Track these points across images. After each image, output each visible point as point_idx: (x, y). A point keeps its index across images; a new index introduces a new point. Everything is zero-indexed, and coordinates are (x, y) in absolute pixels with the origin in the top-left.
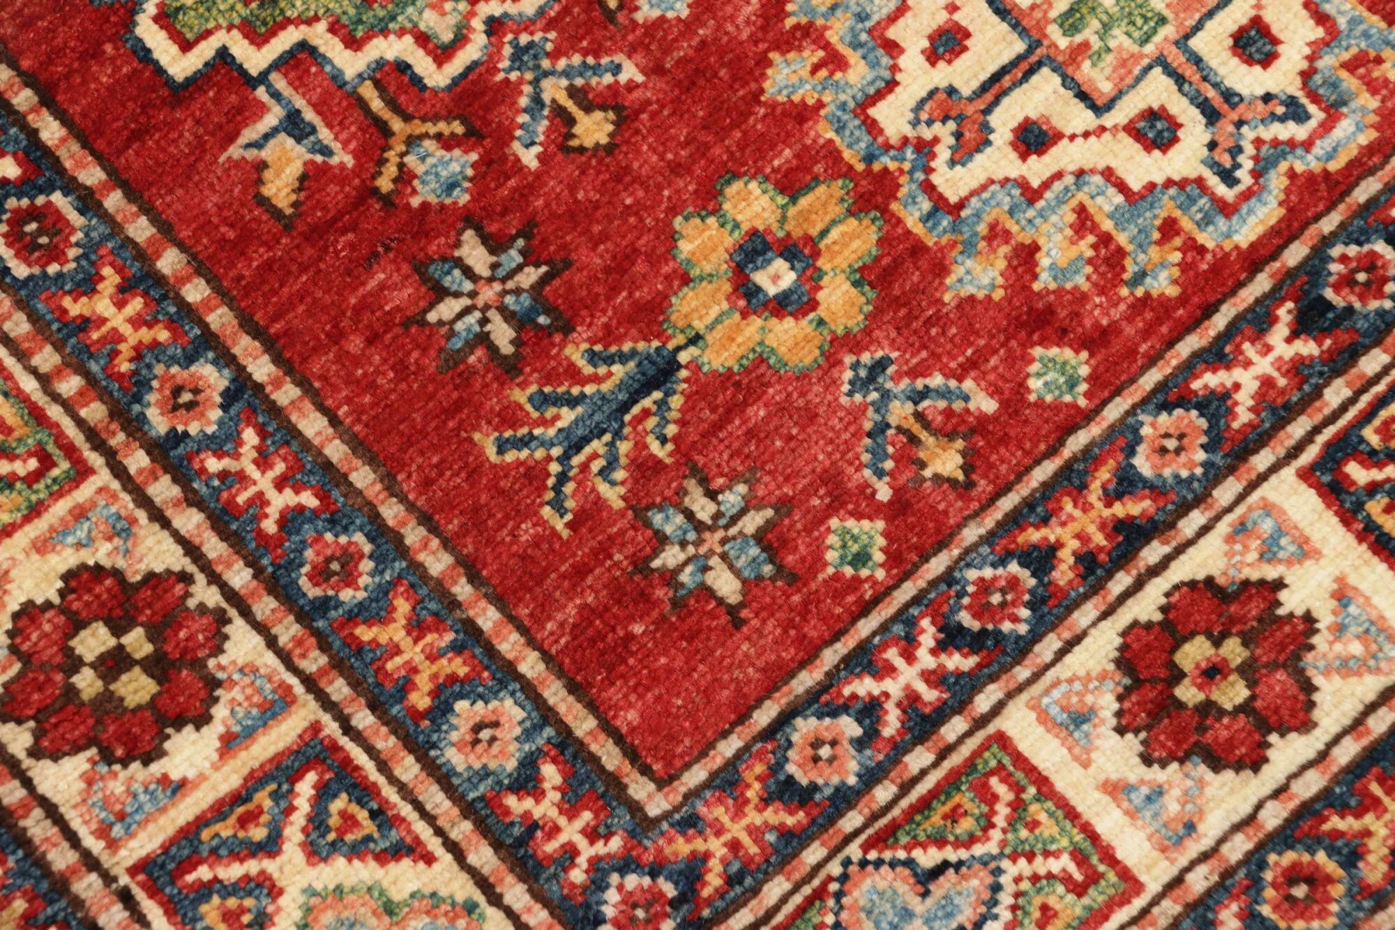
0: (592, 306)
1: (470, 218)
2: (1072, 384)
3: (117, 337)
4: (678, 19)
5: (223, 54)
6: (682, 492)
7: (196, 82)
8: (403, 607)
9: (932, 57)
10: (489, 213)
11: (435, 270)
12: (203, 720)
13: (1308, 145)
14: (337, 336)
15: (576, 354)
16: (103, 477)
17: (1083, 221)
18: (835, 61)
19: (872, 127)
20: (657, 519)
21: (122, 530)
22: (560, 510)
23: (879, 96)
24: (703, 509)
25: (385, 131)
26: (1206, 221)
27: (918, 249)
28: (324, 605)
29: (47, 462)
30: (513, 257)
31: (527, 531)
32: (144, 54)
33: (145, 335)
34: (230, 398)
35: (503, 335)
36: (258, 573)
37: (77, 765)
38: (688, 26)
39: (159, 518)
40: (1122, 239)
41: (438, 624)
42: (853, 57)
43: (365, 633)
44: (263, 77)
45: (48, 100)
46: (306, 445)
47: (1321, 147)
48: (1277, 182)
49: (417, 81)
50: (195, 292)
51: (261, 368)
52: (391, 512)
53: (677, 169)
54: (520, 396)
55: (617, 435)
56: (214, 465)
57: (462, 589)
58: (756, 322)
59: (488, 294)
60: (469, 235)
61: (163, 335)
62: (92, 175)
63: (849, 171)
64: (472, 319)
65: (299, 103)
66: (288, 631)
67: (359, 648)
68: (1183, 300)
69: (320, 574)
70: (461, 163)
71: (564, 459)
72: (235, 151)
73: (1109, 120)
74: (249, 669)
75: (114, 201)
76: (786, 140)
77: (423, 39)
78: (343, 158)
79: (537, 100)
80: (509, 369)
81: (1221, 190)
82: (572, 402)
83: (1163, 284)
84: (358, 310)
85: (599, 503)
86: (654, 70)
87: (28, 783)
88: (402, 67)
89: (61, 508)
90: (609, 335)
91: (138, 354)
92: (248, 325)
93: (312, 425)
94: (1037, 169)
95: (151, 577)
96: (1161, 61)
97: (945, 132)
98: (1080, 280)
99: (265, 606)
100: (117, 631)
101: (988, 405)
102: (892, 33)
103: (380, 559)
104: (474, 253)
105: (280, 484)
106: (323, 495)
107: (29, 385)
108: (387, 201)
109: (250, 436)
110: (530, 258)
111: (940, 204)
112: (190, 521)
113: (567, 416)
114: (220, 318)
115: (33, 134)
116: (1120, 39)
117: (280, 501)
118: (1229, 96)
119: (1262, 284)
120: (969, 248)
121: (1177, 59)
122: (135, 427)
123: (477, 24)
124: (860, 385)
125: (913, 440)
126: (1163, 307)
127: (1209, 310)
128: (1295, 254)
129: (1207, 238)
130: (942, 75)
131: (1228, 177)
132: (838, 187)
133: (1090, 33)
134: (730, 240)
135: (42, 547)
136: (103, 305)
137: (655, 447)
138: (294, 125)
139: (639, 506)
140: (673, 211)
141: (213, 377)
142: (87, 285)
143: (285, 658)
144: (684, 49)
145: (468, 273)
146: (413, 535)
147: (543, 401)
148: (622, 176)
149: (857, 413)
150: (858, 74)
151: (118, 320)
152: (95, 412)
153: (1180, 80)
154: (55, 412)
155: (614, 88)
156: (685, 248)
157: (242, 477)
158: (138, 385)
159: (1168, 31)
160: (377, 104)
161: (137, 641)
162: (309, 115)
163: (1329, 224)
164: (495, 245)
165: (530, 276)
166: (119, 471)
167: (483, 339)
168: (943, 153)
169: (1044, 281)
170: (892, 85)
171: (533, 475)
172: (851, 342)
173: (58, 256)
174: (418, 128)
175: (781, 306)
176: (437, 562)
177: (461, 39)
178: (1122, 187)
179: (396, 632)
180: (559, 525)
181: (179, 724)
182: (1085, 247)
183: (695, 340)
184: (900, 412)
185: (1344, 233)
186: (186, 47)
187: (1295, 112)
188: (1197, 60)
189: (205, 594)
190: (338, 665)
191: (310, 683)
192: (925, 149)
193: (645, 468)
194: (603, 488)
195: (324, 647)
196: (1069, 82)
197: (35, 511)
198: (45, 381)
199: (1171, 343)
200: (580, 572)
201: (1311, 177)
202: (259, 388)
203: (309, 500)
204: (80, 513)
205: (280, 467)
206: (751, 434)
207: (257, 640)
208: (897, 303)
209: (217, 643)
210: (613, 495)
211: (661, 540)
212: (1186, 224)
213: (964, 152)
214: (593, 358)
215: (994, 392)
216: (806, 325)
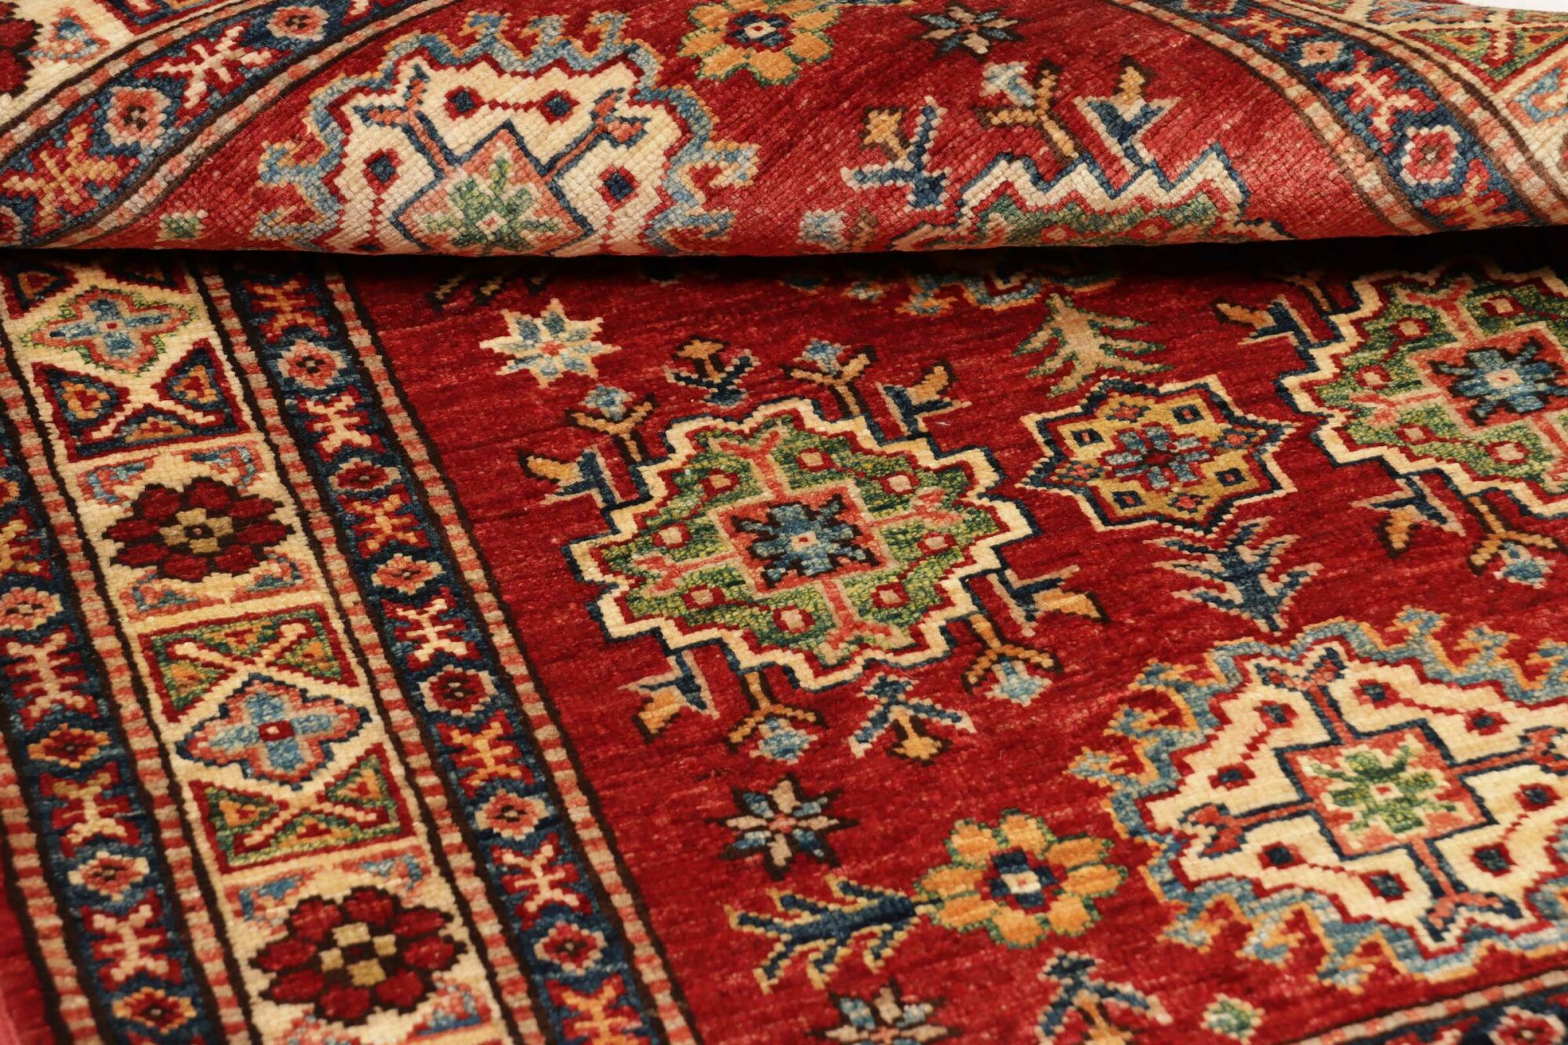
0: (863, 854)
1: (791, 774)
2: (1243, 1026)
3: (480, 764)
4: (1020, 706)
5: (656, 632)
6: (876, 995)
7: (624, 642)
8: (609, 992)
9: (1215, 782)
10: (809, 775)
11: (749, 798)
12: (407, 1008)
13: (1513, 935)
14: (650, 812)
15: (834, 882)
16: (421, 839)
17: (1298, 922)
18: (1134, 765)
19: (1146, 815)
20: (847, 1005)
21: (416, 875)
22: (770, 972)
23: (1162, 796)
24: (888, 1010)
25: (754, 705)
26: (1407, 955)
27: (1149, 900)
28: (546, 967)
29: (383, 817)
30: (815, 807)
31: (735, 979)
32: (597, 616)
33: (502, 769)
34: (544, 824)
35: (781, 852)
36: (506, 931)
37: (294, 1011)
38: (1023, 713)
39: (448, 875)
40: (1327, 943)
41: (632, 1014)
42: (1150, 768)
43: (571, 999)
44: (678, 652)
45: (510, 622)
46: (588, 867)
47: (1524, 939)
48: (1477, 951)
49: (795, 682)
50: (555, 755)
51: (579, 812)
52: (633, 928)
53: (975, 791)
54: (775, 894)
55: (842, 943)
56: (509, 858)
57: (663, 998)
58: (993, 905)
59: (783, 823)
60: (786, 784)
61: (516, 773)
62: (518, 669)
63: (1115, 837)
64: (762, 836)
65: (696, 671)
66: (508, 972)
67: (560, 1006)
68: (1362, 999)
69: (555, 947)
70: (802, 739)
71: (790, 945)
72: (632, 687)
73: (1349, 866)
74: (464, 988)
75: (525, 688)
76: (1071, 802)
77: (811, 659)
78: (713, 712)
79: (883, 717)
80: (775, 875)
81: (1427, 941)
82: (814, 910)
83: (1351, 983)
84: (675, 803)
85: (805, 980)
86: (986, 729)
87: (248, 1013)
88: (788, 670)
89: (379, 848)
90: (866, 877)
91: (491, 778)
92: (584, 785)
93: (601, 858)
94: (1272, 877)
95: (420, 909)
96: (1409, 847)
97: (1205, 834)
98: (1279, 962)
99: (499, 952)
100: (374, 931)
101: (1164, 1018)
102: (1189, 759)
103: (608, 956)
104: (785, 797)
105: (553, 885)
106: (584, 902)
107: (397, 771)
108: (733, 748)
109: (547, 850)
110: (826, 811)
111: (1180, 876)
112: (471, 885)
113: (806, 918)
114: (565, 776)
115: (488, 637)
116: (1379, 822)
117: (546, 894)
118: (1458, 886)
119: (1438, 1011)
120: (1193, 913)
121: (1423, 851)
122: (462, 819)
123: (860, 660)
124: (1058, 970)
125: (1088, 1020)
126: (1345, 997)
127: (1383, 1012)
128: (1475, 1001)
129: (1402, 966)
130: (1219, 795)
131: (1436, 935)
132: (1100, 843)
133: (1357, 810)
134: (995, 847)
135: (347, 866)
136: (481, 743)
137: (868, 959)
138: (686, 684)
139: (834, 993)
140: (959, 815)
141: (539, 808)
142: (475, 728)
143: (497, 991)
144: (1016, 724)
145: (773, 806)
146: (644, 950)
147: (790, 902)
148: (926, 784)
149: (1046, 989)
150: (1150, 777)
151: (487, 756)
152: (436, 801)
153: (1419, 862)
154: (408, 794)
155: (949, 730)
156: (956, 841)
157: (527, 873)
158: (481, 796)
159: (1423, 831)
160: (755, 687)
161: (386, 944)
162: (700, 680)
163: (1512, 991)
164: (802, 795)
165: (821, 823)
166: (434, 838)
167: (765, 851)
168: (1198, 846)
169: (1248, 951)
170: (1173, 792)
171: (761, 946)
172: (1067, 942)
173: (466, 707)
174: (779, 709)
175: (1019, 902)
176: (652, 974)
177: (842, 664)
178: (1342, 910)
179: (596, 1007)
180: (765, 985)
181: (386, 1007)
182: (1294, 939)
183: (936, 901)
184: (1085, 998)
185: (1523, 1001)
186: (630, 619)
187: (1511, 910)
188: (1439, 856)
189: (457, 931)
190: (537, 1010)
191: (508, 1014)
192: (1183, 841)
193: (853, 970)
194: (813, 973)
195: (532, 992)
196: (1325, 832)
197: (355, 844)
198: (411, 774)
199: (1340, 1024)
200: (766, 1019)
201: (1507, 957)
202: (571, 825)
203: (572, 900)
204: (389, 855)
205: (560, 875)
206: (953, 976)
207: (480, 971)
208: (1118, 929)
209: (448, 963)
210: (817, 978)
211: (844, 1020)
212: (1388, 950)
213: (1214, 850)
214: (846, 888)
215: (1172, 1010)
216: (1033, 920)
